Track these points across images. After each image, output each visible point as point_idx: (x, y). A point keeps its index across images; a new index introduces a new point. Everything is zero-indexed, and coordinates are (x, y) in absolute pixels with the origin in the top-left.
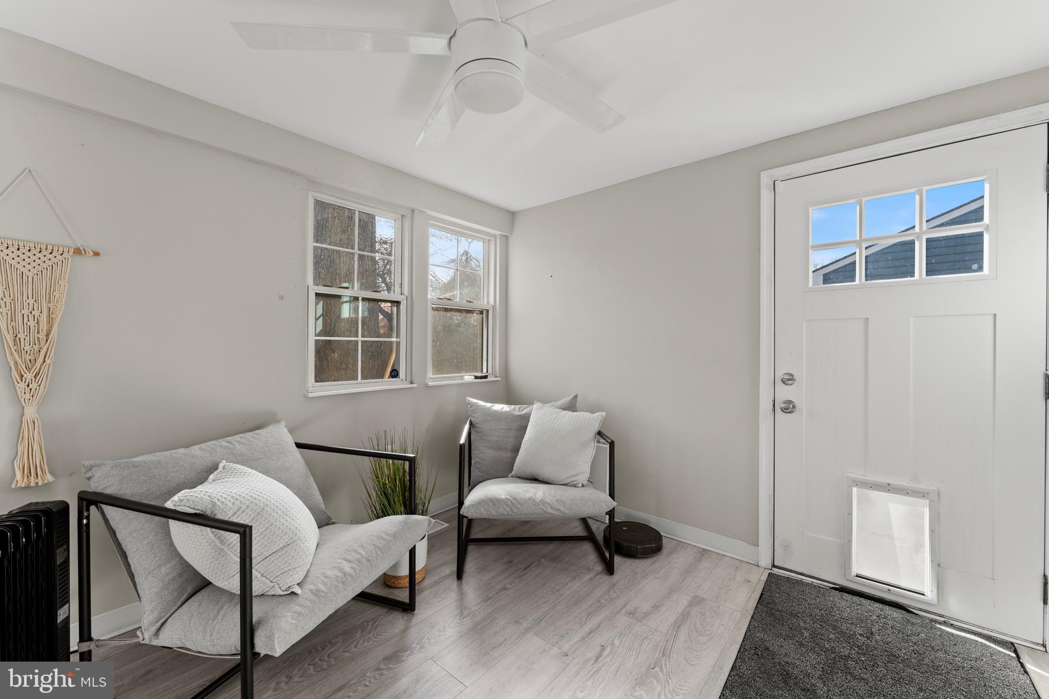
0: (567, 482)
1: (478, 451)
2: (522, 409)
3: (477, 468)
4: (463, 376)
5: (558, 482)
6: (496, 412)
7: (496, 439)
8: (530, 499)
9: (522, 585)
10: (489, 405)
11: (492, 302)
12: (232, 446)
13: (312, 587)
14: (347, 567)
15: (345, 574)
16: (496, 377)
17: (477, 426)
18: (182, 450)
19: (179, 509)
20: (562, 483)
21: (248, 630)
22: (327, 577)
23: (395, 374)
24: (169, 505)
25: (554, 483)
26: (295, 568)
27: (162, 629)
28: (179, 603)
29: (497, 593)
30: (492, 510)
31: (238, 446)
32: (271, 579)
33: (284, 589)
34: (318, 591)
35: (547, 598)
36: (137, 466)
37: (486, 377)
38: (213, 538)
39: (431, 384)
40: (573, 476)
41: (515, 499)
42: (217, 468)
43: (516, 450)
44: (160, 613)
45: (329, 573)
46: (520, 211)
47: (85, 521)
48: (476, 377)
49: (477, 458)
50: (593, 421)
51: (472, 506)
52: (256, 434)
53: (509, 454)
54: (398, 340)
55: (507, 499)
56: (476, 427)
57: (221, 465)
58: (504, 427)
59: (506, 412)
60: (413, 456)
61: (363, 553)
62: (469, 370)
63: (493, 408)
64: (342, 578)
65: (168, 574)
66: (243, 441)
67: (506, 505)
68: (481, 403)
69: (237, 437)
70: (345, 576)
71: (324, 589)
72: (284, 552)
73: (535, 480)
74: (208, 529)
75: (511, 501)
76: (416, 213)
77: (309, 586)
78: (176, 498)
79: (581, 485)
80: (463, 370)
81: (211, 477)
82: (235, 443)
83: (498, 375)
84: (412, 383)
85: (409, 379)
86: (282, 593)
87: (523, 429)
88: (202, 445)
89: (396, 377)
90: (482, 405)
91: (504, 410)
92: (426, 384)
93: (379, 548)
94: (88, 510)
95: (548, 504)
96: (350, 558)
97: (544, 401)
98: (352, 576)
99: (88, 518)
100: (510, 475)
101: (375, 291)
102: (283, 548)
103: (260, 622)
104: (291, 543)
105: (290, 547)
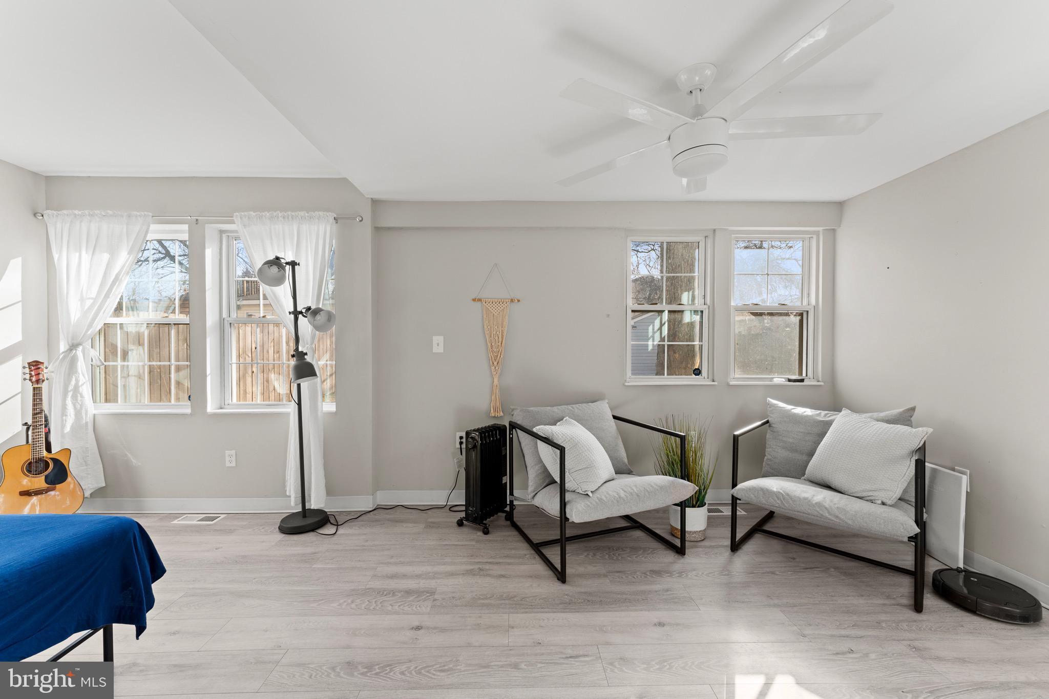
0: (862, 496)
1: (771, 449)
2: (828, 415)
3: (768, 465)
4: (773, 378)
5: (852, 493)
6: (795, 415)
7: (791, 440)
8: (805, 499)
9: (793, 577)
10: (789, 407)
11: (813, 302)
12: (573, 410)
13: (598, 496)
14: (622, 494)
15: (620, 497)
16: (818, 381)
17: (773, 425)
18: (549, 408)
19: (539, 433)
20: (855, 495)
21: (563, 504)
22: (609, 494)
23: (697, 372)
24: (535, 430)
25: (847, 493)
26: (590, 482)
27: (536, 496)
28: (543, 486)
29: (764, 573)
30: (762, 498)
31: (576, 410)
32: (578, 483)
33: (583, 490)
34: (602, 499)
35: (814, 595)
36: (530, 412)
37: (802, 381)
38: (552, 451)
39: (732, 383)
40: (871, 491)
41: (788, 495)
42: (562, 420)
43: (811, 454)
44: (535, 488)
45: (610, 493)
46: (846, 200)
47: (511, 436)
48: (790, 380)
49: (770, 455)
50: (913, 436)
51: (743, 490)
52: (589, 405)
53: (805, 458)
54: (701, 343)
55: (779, 492)
56: (772, 427)
57: (565, 419)
58: (802, 430)
59: (807, 416)
60: (683, 434)
61: (635, 490)
62: (781, 372)
63: (793, 411)
64: (617, 498)
65: (539, 470)
66: (580, 408)
67: (777, 497)
68: (781, 405)
69: (577, 405)
70: (620, 498)
71: (605, 500)
72: (585, 471)
73: (828, 487)
74: (550, 446)
75: (783, 495)
76: (717, 232)
77: (597, 495)
78: (538, 427)
79: (880, 502)
80: (775, 373)
81: (558, 423)
82: (575, 408)
83: (820, 380)
84: (713, 381)
85: (710, 376)
86: (582, 492)
87: (822, 435)
88: (559, 407)
89: (698, 375)
90: (782, 406)
91: (805, 414)
92: (728, 383)
93: (647, 491)
94: (512, 431)
95: (826, 508)
96: (626, 490)
97: (855, 410)
98: (624, 500)
99: (512, 434)
100: (803, 478)
101: (679, 304)
102: (585, 468)
103: (568, 502)
104: (590, 467)
105: (588, 469)
